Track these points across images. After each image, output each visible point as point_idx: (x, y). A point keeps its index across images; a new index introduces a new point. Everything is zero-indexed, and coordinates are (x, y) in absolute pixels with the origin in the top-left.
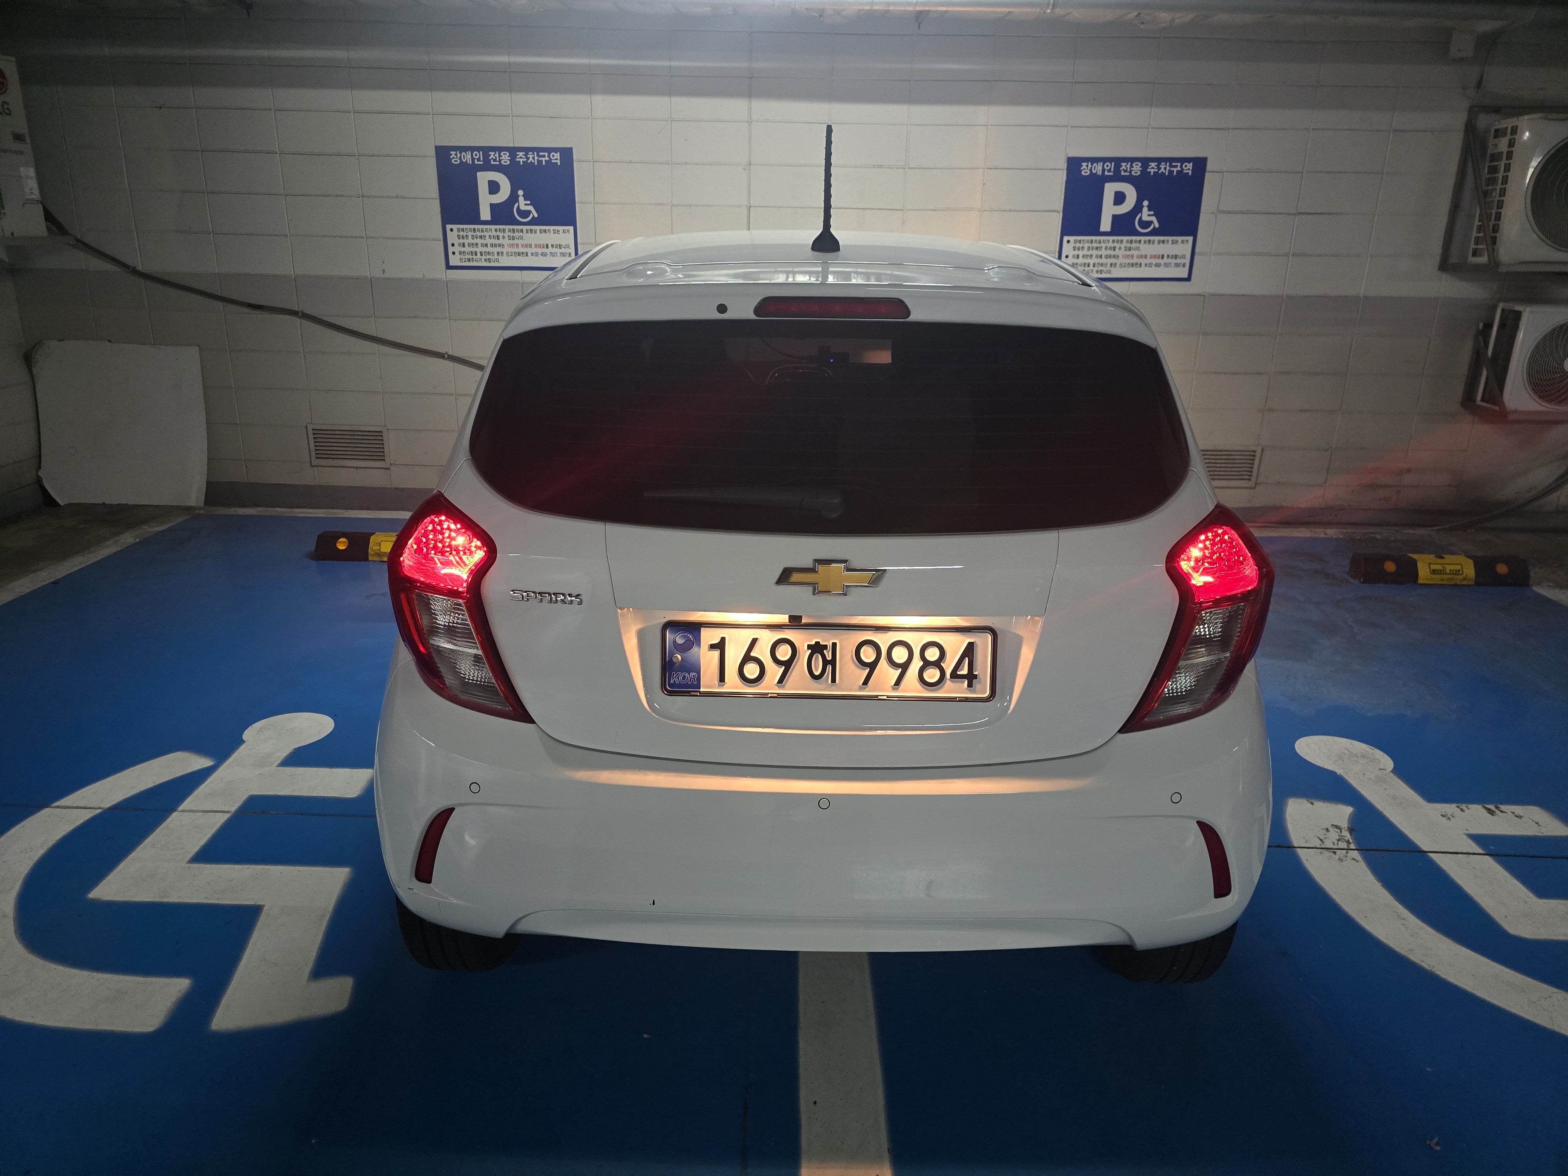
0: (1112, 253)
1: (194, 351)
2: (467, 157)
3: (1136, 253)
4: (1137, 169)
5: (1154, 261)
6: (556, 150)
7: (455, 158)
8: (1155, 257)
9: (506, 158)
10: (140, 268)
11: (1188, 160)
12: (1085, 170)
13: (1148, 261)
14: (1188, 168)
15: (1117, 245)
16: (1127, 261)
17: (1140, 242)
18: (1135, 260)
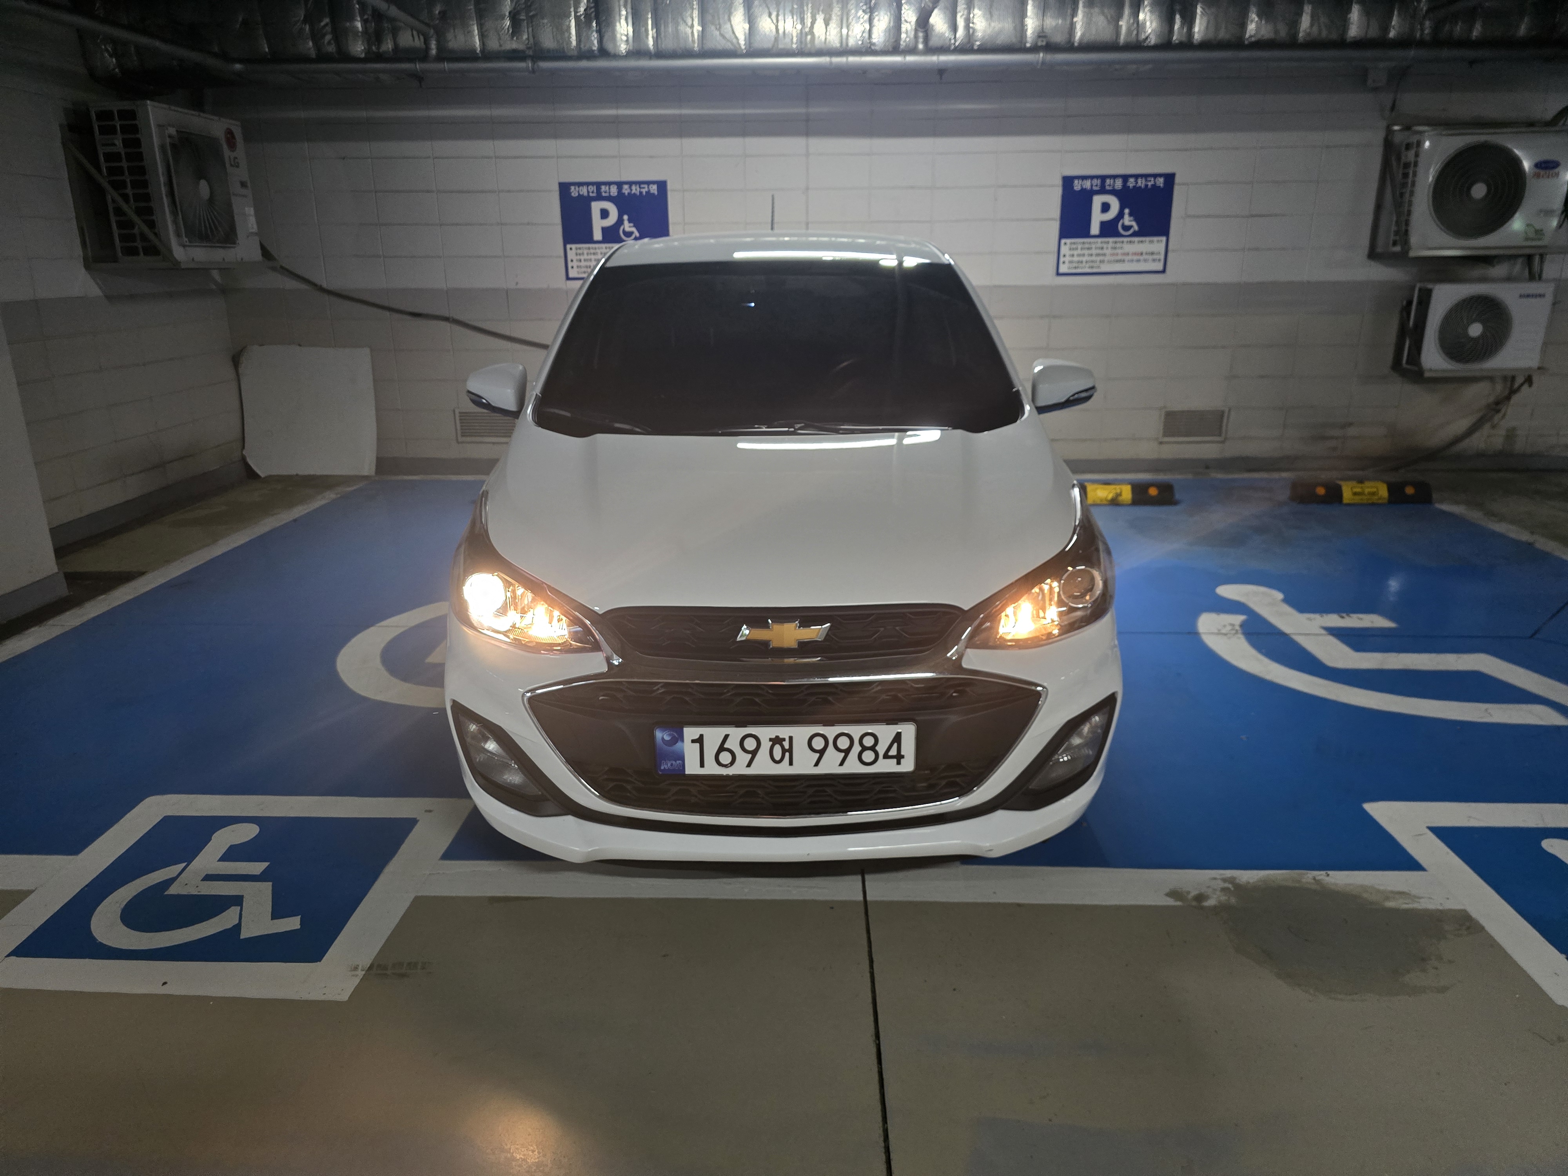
0: (1100, 252)
1: (367, 351)
2: (584, 191)
3: (1119, 251)
4: (1119, 184)
5: (1135, 258)
6: (653, 183)
7: (574, 192)
8: (1135, 254)
9: (614, 191)
10: (325, 286)
11: (1160, 175)
12: (1077, 185)
13: (1130, 257)
14: (1160, 182)
15: (1105, 246)
16: (1113, 258)
17: (1123, 242)
18: (1119, 257)
